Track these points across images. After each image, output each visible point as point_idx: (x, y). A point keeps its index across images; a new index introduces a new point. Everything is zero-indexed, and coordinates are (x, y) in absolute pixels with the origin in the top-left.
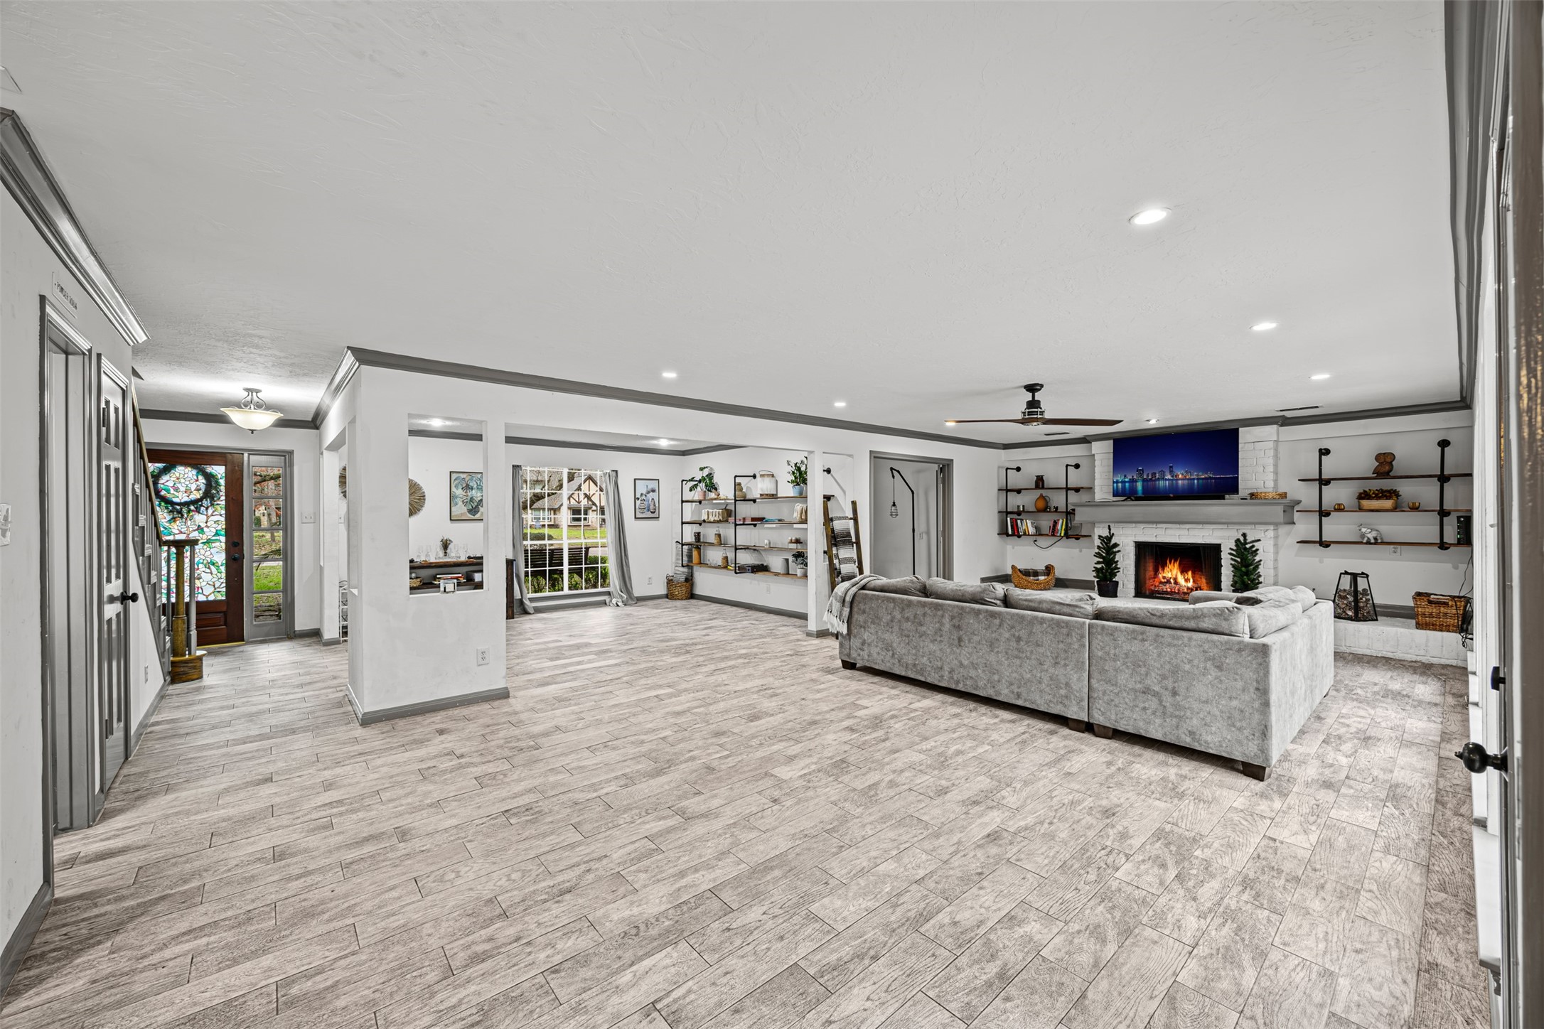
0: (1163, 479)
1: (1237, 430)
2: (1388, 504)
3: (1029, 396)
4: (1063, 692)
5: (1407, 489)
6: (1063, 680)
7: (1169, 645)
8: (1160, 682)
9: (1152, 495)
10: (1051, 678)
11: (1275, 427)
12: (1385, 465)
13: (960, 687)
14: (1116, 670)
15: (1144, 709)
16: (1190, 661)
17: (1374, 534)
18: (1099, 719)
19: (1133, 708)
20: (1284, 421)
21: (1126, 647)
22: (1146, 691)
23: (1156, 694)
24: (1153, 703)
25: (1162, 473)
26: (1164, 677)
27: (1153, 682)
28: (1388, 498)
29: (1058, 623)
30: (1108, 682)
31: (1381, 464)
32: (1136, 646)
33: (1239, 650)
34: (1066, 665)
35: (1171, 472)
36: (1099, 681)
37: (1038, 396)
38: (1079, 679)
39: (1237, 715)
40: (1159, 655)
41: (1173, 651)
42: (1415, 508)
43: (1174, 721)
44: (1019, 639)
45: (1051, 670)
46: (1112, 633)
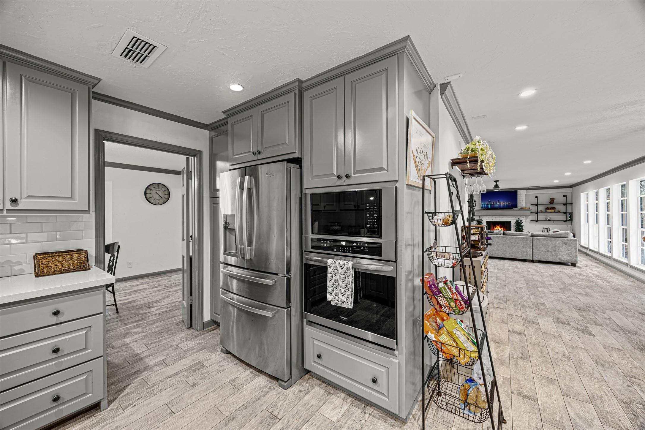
0: (496, 204)
1: (517, 191)
2: (553, 211)
3: (495, 183)
4: (525, 254)
5: (558, 207)
6: (525, 251)
7: (554, 241)
8: (551, 249)
9: (493, 208)
10: (522, 251)
11: (526, 190)
12: (552, 201)
13: (493, 256)
14: (540, 247)
15: (548, 255)
16: (559, 244)
17: (550, 218)
18: (535, 258)
19: (544, 255)
20: (528, 189)
21: (543, 242)
22: (548, 251)
23: (551, 252)
24: (550, 254)
25: (496, 202)
26: (552, 248)
27: (550, 249)
28: (553, 209)
29: (524, 238)
30: (538, 250)
31: (551, 201)
32: (545, 242)
33: (571, 241)
34: (526, 248)
35: (499, 202)
36: (535, 250)
37: (498, 183)
38: (530, 250)
39: (570, 254)
40: (551, 243)
41: (555, 242)
42: (559, 212)
43: (555, 257)
44: (512, 243)
45: (522, 249)
46: (539, 239)
